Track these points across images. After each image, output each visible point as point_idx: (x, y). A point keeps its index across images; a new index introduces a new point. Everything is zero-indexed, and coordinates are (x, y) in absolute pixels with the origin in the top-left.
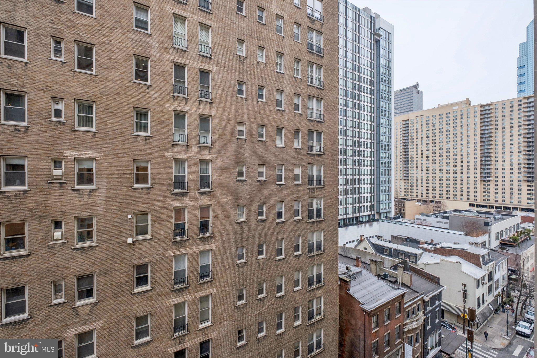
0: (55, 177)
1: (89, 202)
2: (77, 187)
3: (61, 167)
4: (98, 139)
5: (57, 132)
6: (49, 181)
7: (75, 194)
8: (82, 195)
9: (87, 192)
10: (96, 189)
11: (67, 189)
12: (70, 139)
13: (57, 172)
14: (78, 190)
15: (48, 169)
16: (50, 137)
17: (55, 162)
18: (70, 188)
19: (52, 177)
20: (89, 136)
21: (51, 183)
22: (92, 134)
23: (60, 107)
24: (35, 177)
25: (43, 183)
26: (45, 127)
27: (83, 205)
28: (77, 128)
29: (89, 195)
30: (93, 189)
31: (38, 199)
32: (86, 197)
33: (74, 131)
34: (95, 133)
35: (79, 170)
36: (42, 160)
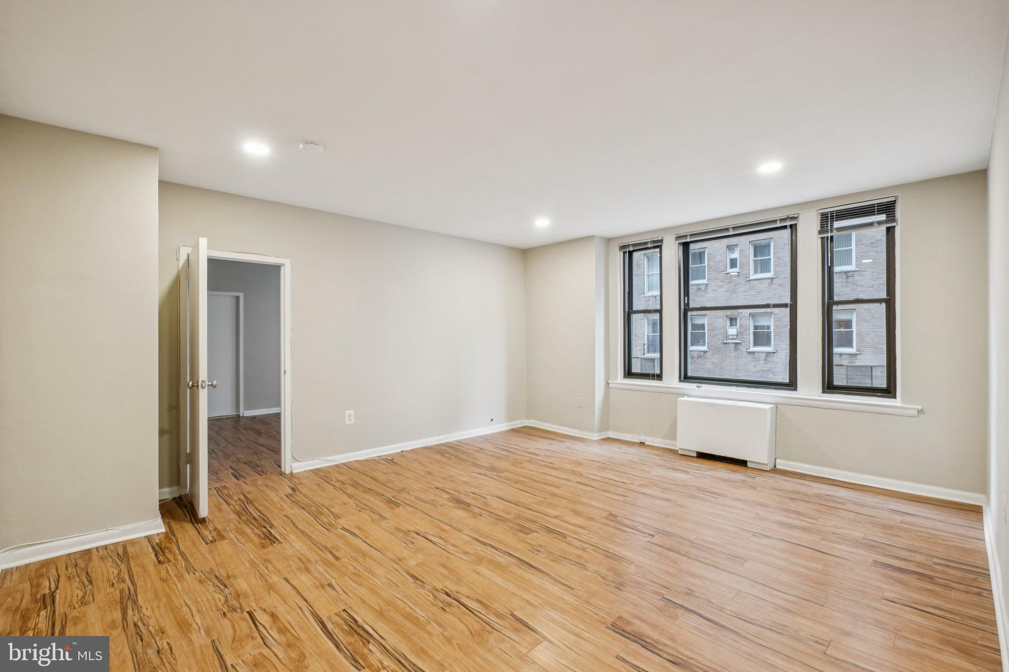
0: (730, 337)
1: (766, 369)
2: (752, 349)
3: (736, 325)
4: (776, 287)
5: (732, 285)
6: (725, 342)
7: (750, 357)
8: (757, 360)
9: (763, 356)
10: (774, 353)
11: (741, 351)
12: (744, 291)
13: (732, 331)
14: (753, 353)
15: (724, 328)
16: (726, 291)
17: (731, 319)
18: (744, 350)
19: (727, 337)
20: (766, 284)
21: (726, 343)
22: (769, 281)
23: (735, 255)
24: (713, 337)
25: (719, 343)
26: (720, 282)
27: (758, 372)
28: (752, 277)
29: (765, 360)
30: (770, 353)
31: (716, 361)
32: (762, 362)
33: (749, 281)
34: (772, 279)
35: (756, 327)
36: (719, 318)
